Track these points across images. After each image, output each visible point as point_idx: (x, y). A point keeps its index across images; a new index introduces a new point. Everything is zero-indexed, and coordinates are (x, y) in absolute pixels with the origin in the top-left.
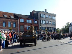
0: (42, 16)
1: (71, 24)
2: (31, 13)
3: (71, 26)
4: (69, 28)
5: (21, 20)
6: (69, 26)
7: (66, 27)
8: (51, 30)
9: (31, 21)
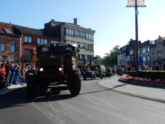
0: (67, 32)
1: (121, 48)
2: (46, 25)
3: (122, 53)
4: (118, 56)
5: (26, 38)
6: (119, 54)
7: (112, 53)
8: (85, 60)
9: (46, 41)
